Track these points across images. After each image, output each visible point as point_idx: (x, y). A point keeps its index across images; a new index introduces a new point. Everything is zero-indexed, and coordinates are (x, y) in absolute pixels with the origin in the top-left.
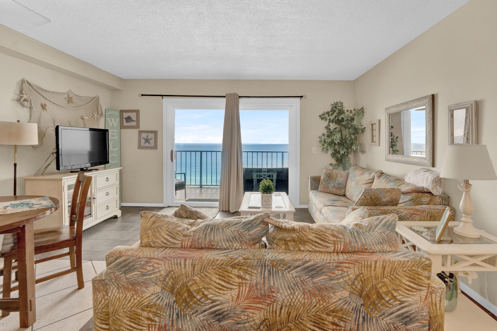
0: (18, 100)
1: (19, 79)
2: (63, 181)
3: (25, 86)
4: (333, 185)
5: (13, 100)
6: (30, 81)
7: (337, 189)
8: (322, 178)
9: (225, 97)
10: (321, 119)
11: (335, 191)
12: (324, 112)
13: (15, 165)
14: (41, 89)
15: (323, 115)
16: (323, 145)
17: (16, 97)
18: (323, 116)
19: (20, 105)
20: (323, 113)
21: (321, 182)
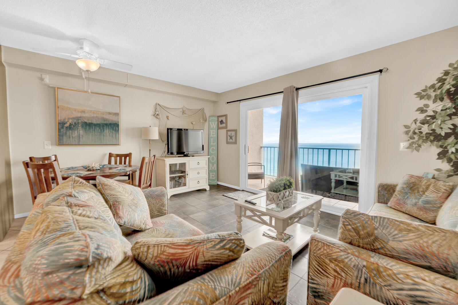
0: (154, 115)
1: (154, 104)
2: (166, 161)
3: (158, 107)
4: (414, 201)
5: (152, 115)
6: (160, 104)
7: (420, 209)
8: (398, 189)
9: (282, 92)
10: (419, 98)
11: (415, 211)
12: (426, 86)
13: (150, 150)
14: (166, 107)
15: (424, 91)
16: (412, 138)
17: (153, 114)
18: (424, 93)
19: (155, 118)
20: (424, 88)
21: (395, 193)
